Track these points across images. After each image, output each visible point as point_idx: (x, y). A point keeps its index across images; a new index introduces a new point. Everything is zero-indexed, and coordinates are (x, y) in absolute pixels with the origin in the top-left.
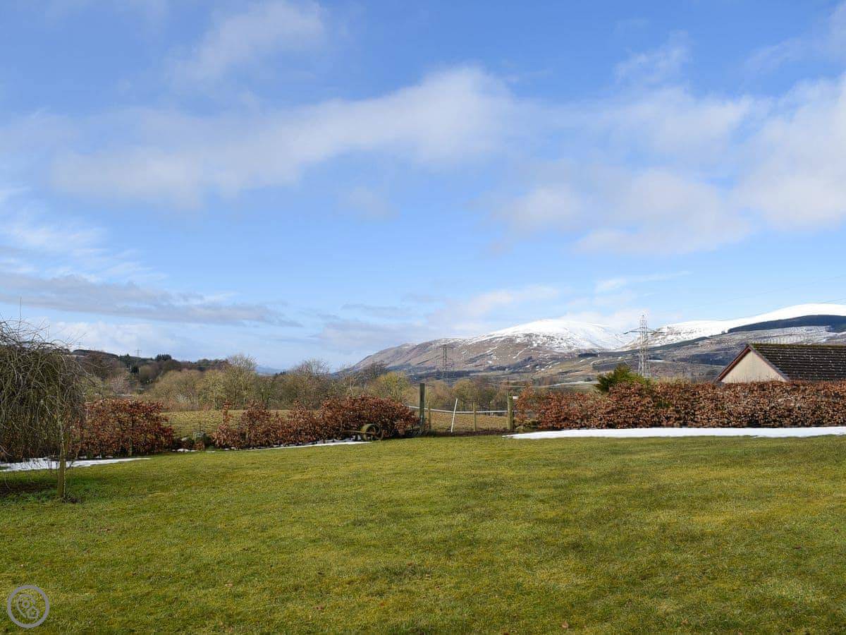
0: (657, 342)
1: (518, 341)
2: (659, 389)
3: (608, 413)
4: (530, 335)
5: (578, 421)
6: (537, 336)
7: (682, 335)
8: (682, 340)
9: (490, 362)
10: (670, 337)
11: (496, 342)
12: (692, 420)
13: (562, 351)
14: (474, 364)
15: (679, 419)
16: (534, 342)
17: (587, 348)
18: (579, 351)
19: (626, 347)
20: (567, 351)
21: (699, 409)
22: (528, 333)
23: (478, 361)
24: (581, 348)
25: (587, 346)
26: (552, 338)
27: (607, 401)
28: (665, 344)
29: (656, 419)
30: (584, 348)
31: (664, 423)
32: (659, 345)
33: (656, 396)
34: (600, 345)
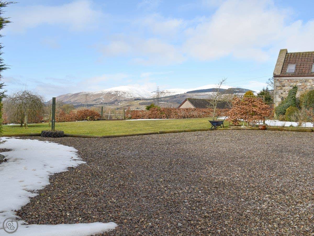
0: (162, 95)
1: (113, 93)
2: (162, 109)
3: (149, 115)
4: (117, 92)
5: (142, 117)
6: (119, 92)
7: (171, 93)
8: (171, 95)
9: (102, 101)
10: (167, 94)
11: (104, 94)
12: (169, 117)
13: (129, 98)
14: (95, 102)
15: (166, 117)
16: (118, 94)
17: (137, 97)
18: (135, 98)
19: (151, 97)
20: (130, 98)
21: (171, 115)
22: (116, 90)
23: (97, 101)
24: (135, 97)
25: (137, 96)
26: (125, 93)
27: (149, 112)
28: (165, 96)
29: (161, 117)
30: (136, 97)
31: (163, 118)
32: (163, 97)
33: (161, 111)
34: (142, 96)
